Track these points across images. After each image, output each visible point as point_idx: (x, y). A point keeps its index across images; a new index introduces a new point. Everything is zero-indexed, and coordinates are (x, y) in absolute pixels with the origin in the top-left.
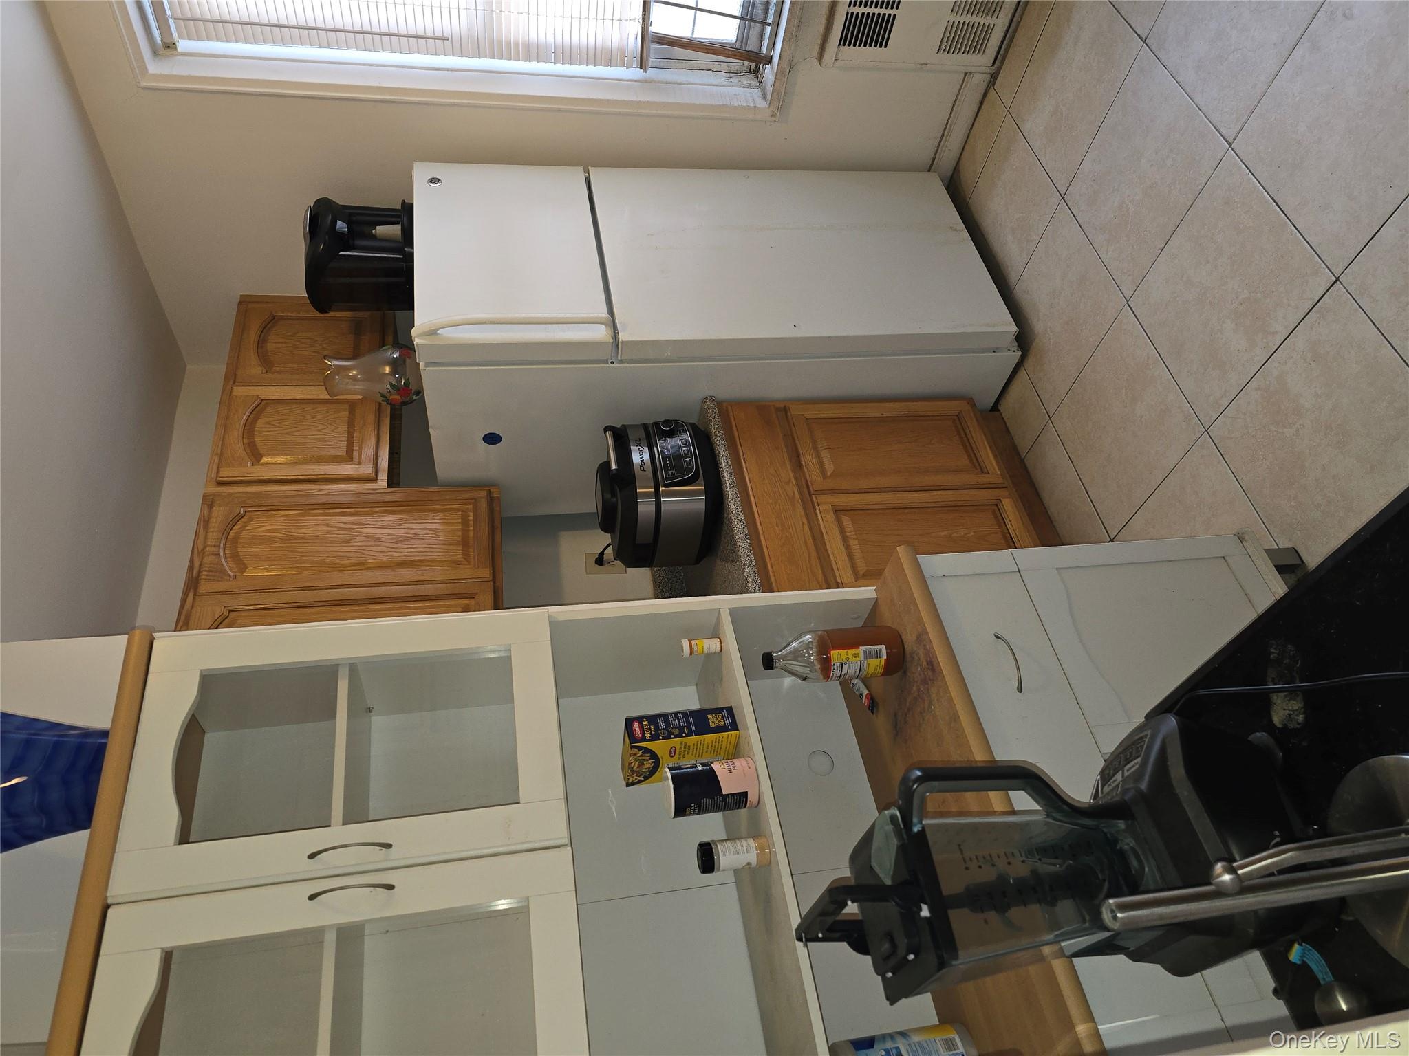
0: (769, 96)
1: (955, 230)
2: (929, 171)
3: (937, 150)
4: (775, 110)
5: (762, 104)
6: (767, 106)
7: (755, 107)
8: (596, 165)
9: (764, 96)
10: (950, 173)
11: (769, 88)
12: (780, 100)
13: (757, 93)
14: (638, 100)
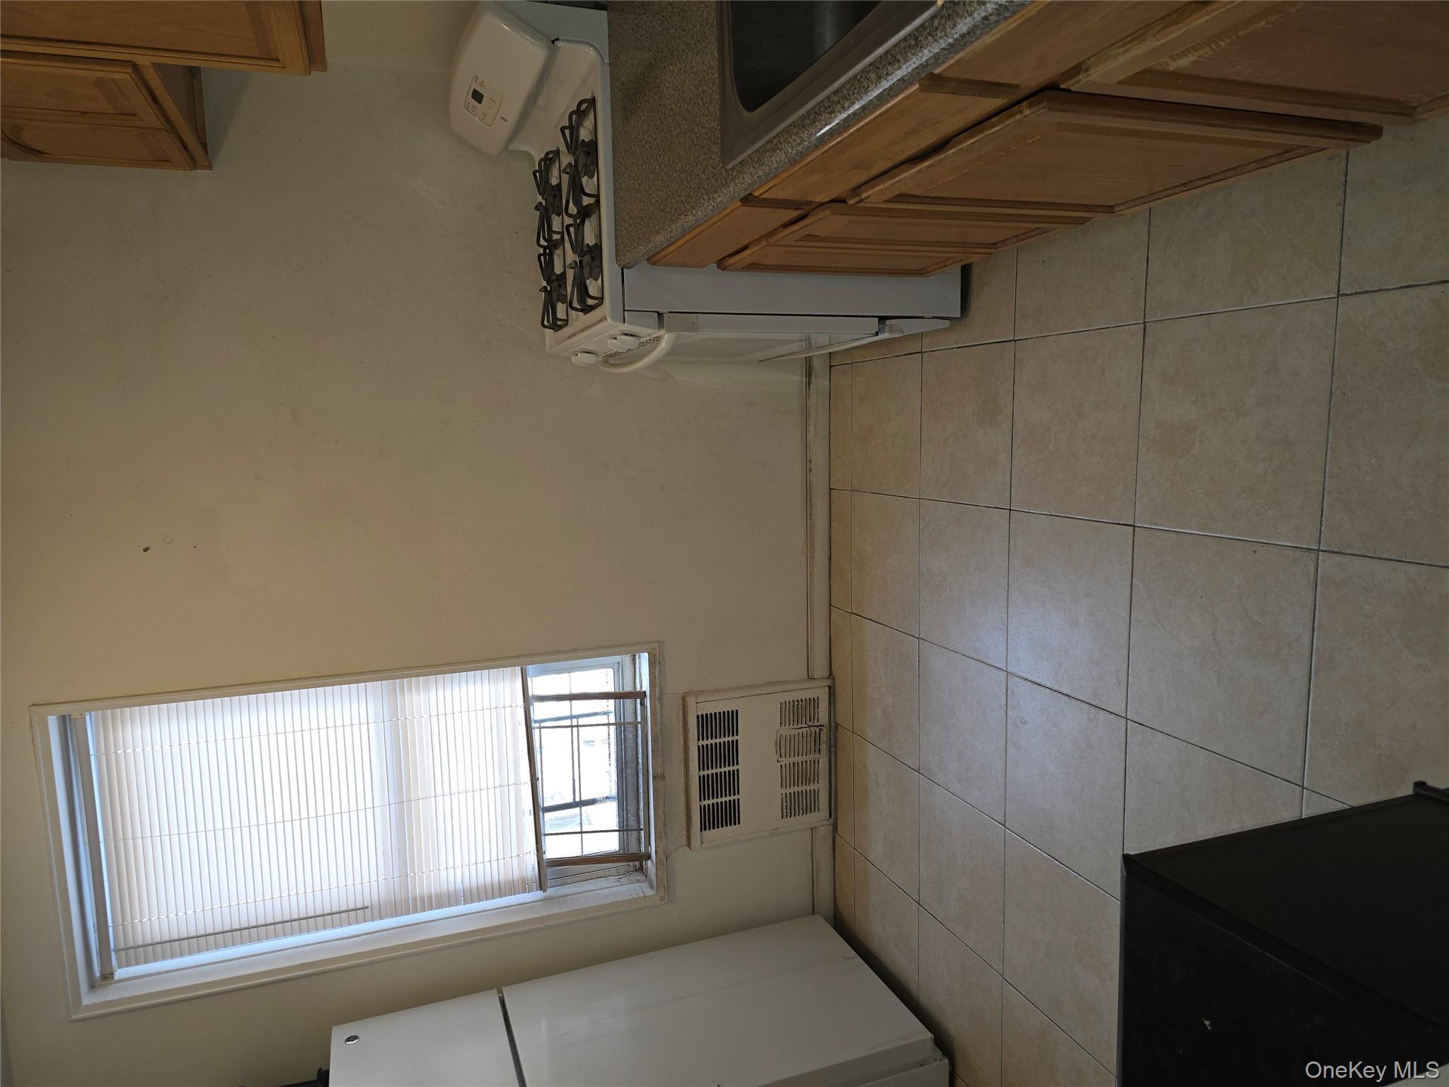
0: (655, 885)
1: (850, 958)
2: (813, 914)
3: (813, 895)
4: (663, 895)
5: (649, 892)
6: (655, 893)
7: (645, 896)
8: (508, 984)
9: (651, 887)
10: (832, 913)
11: (654, 878)
12: (665, 886)
13: (645, 885)
14: (541, 915)
